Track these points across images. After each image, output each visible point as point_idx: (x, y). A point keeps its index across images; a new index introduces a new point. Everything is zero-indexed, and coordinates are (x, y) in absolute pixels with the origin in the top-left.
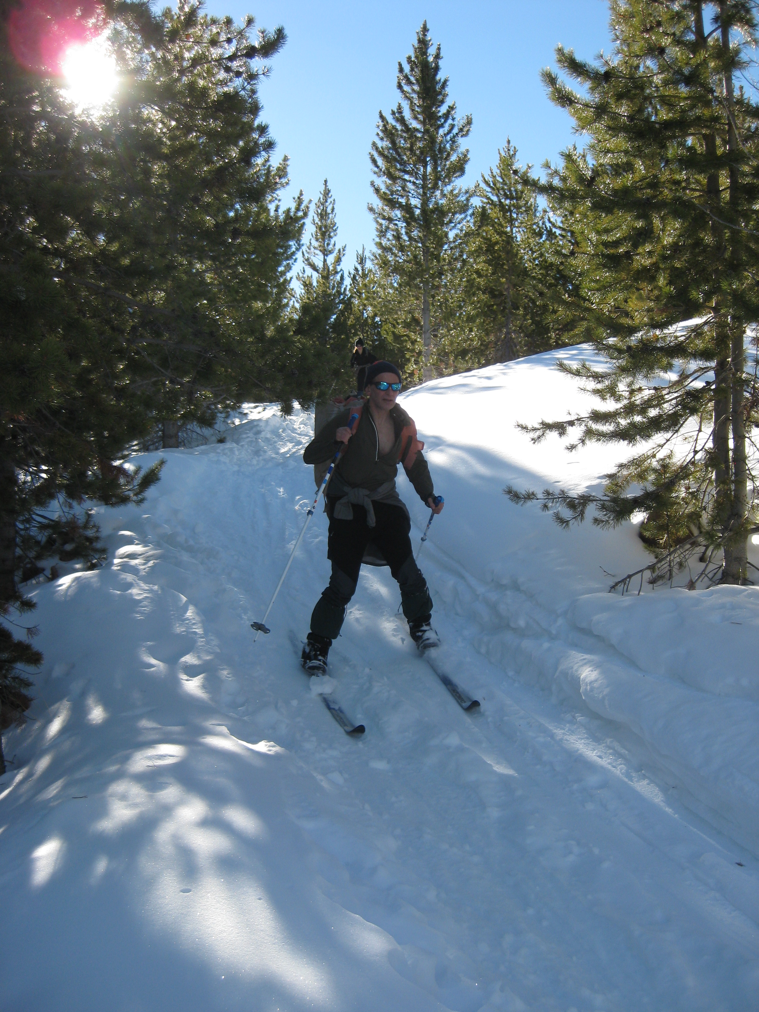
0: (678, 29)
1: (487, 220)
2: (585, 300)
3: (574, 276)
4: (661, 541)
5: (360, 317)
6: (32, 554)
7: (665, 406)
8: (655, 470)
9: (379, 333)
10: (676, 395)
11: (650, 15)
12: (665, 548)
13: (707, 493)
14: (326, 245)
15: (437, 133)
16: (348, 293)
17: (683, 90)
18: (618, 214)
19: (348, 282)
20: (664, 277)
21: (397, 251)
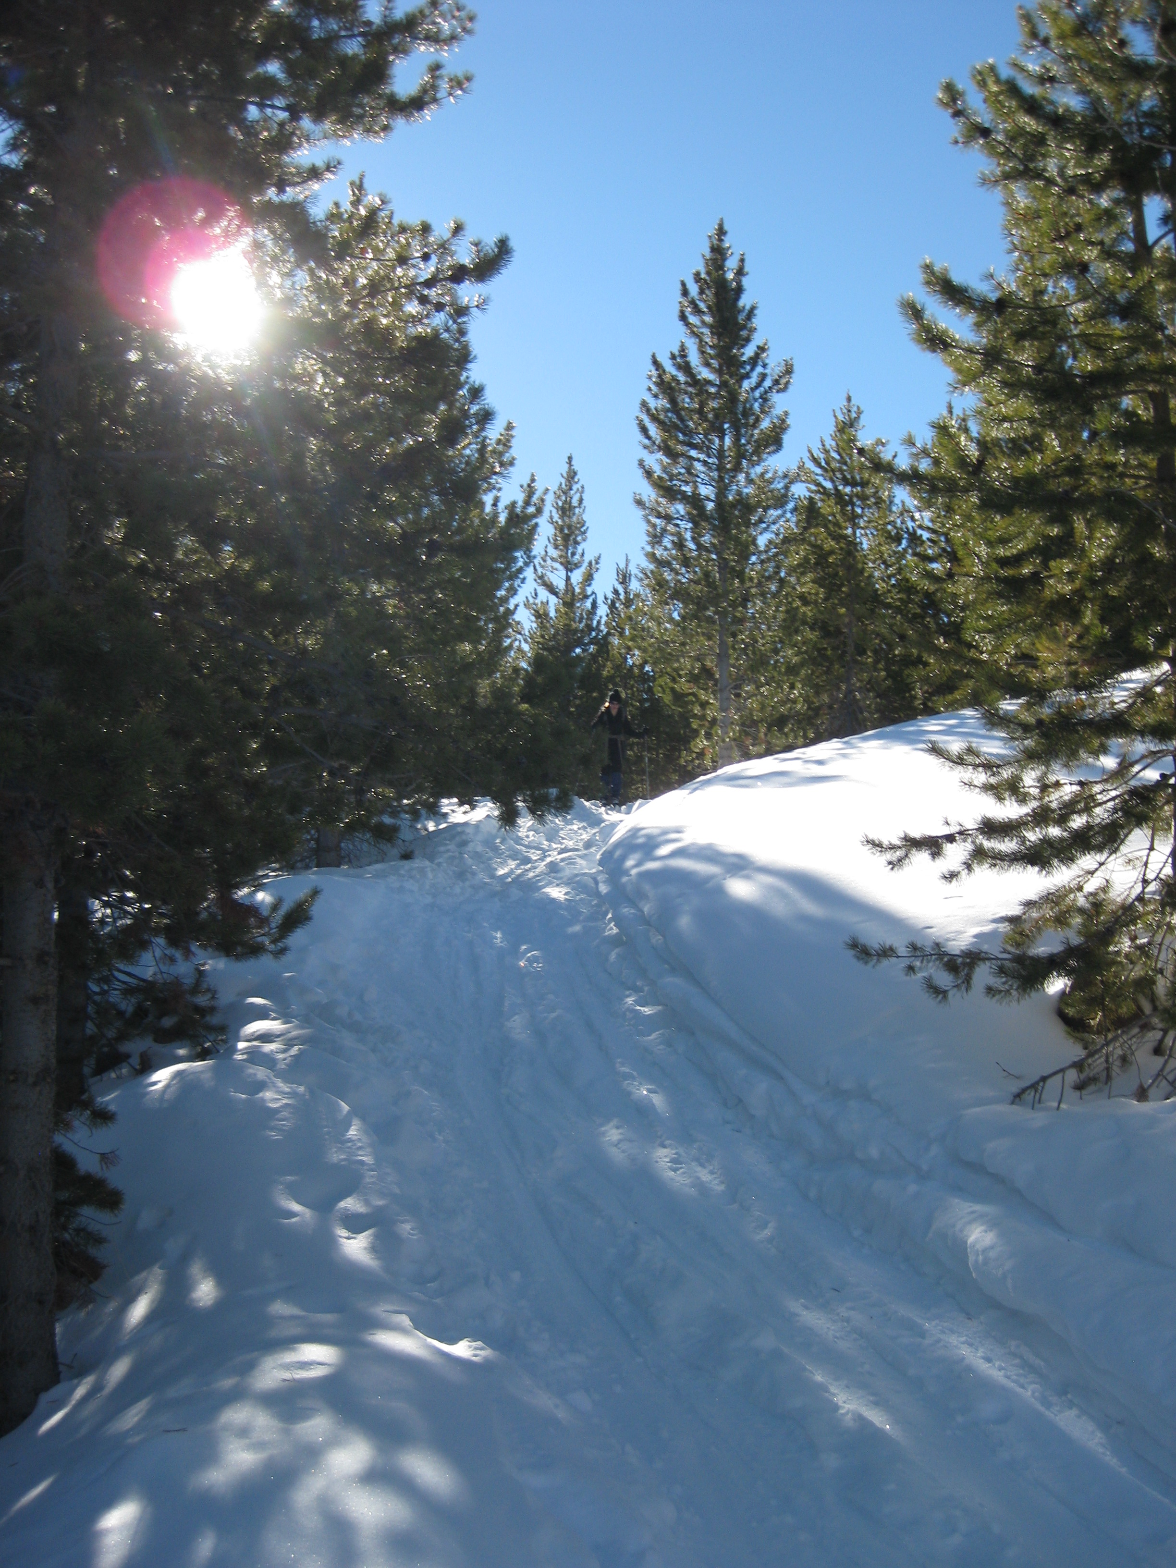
0: (1109, 235)
1: (816, 518)
2: (970, 646)
3: (953, 611)
4: (1092, 1022)
5: (620, 665)
6: (111, 1033)
7: (1098, 810)
8: (1081, 911)
9: (650, 690)
10: (1113, 793)
11: (1065, 214)
12: (1098, 1033)
13: (1164, 947)
14: (569, 555)
15: (740, 387)
16: (602, 627)
17: (1118, 326)
18: (1021, 514)
19: (603, 611)
20: (1092, 610)
21: (678, 566)
